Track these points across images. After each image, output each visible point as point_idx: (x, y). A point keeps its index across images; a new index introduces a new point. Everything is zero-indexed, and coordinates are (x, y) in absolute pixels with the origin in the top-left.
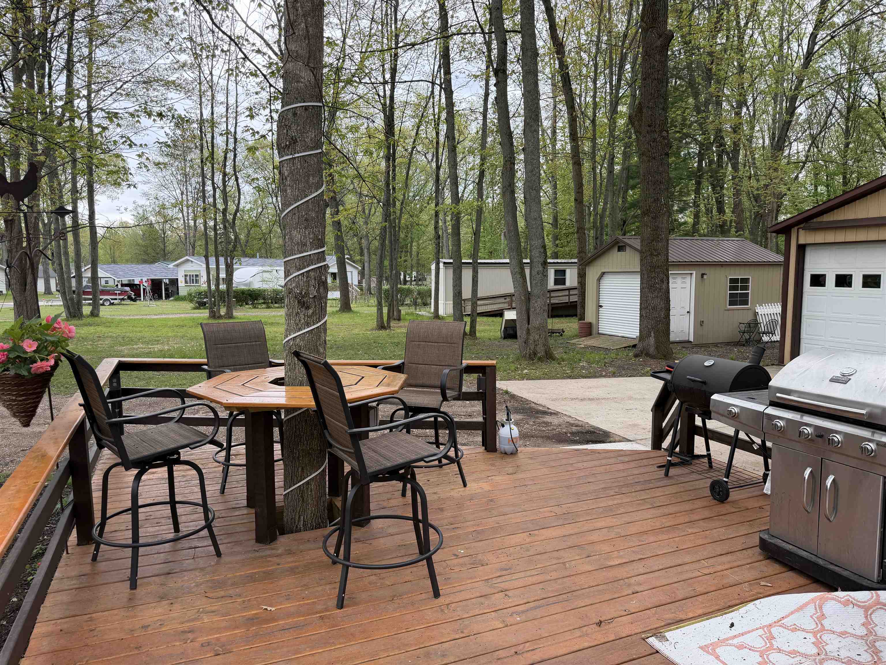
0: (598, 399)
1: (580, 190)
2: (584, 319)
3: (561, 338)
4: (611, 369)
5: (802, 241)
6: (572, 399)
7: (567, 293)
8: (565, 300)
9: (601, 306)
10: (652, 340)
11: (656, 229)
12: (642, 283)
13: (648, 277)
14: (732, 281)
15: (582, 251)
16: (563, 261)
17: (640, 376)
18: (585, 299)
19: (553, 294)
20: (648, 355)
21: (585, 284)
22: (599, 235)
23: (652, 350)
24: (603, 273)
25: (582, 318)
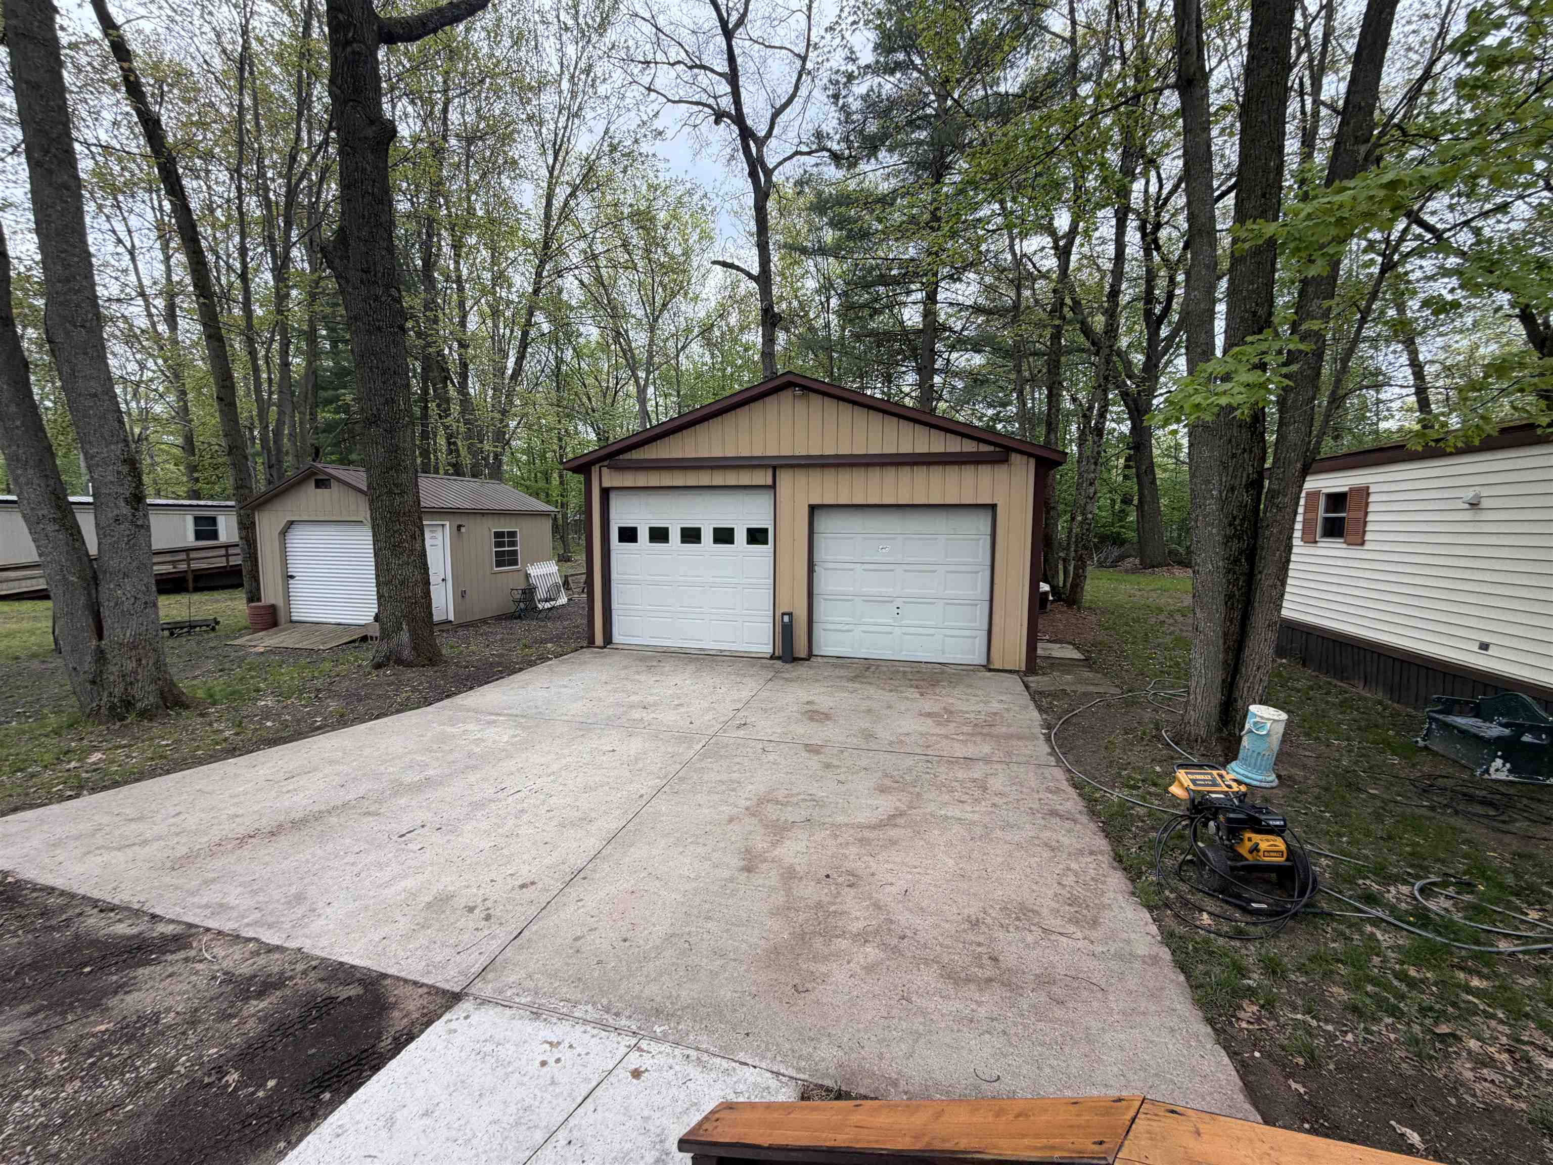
0: (318, 817)
1: (228, 383)
2: (259, 600)
3: (212, 635)
4: (333, 705)
5: (606, 484)
6: (242, 841)
7: (223, 551)
8: (222, 562)
9: (292, 577)
10: (405, 636)
11: (395, 450)
12: (375, 542)
13: (388, 531)
14: (498, 535)
15: (242, 486)
16: (210, 503)
17: (398, 711)
18: (257, 566)
19: (193, 555)
20: (400, 662)
21: (255, 541)
22: (273, 461)
23: (406, 653)
24: (292, 523)
25: (254, 596)
